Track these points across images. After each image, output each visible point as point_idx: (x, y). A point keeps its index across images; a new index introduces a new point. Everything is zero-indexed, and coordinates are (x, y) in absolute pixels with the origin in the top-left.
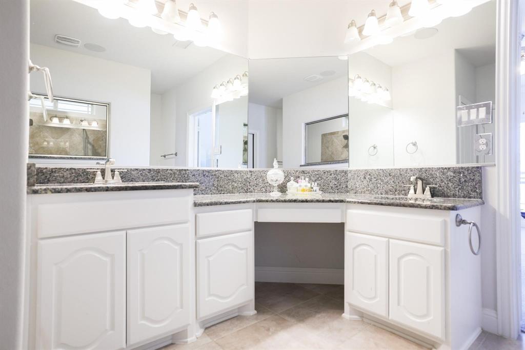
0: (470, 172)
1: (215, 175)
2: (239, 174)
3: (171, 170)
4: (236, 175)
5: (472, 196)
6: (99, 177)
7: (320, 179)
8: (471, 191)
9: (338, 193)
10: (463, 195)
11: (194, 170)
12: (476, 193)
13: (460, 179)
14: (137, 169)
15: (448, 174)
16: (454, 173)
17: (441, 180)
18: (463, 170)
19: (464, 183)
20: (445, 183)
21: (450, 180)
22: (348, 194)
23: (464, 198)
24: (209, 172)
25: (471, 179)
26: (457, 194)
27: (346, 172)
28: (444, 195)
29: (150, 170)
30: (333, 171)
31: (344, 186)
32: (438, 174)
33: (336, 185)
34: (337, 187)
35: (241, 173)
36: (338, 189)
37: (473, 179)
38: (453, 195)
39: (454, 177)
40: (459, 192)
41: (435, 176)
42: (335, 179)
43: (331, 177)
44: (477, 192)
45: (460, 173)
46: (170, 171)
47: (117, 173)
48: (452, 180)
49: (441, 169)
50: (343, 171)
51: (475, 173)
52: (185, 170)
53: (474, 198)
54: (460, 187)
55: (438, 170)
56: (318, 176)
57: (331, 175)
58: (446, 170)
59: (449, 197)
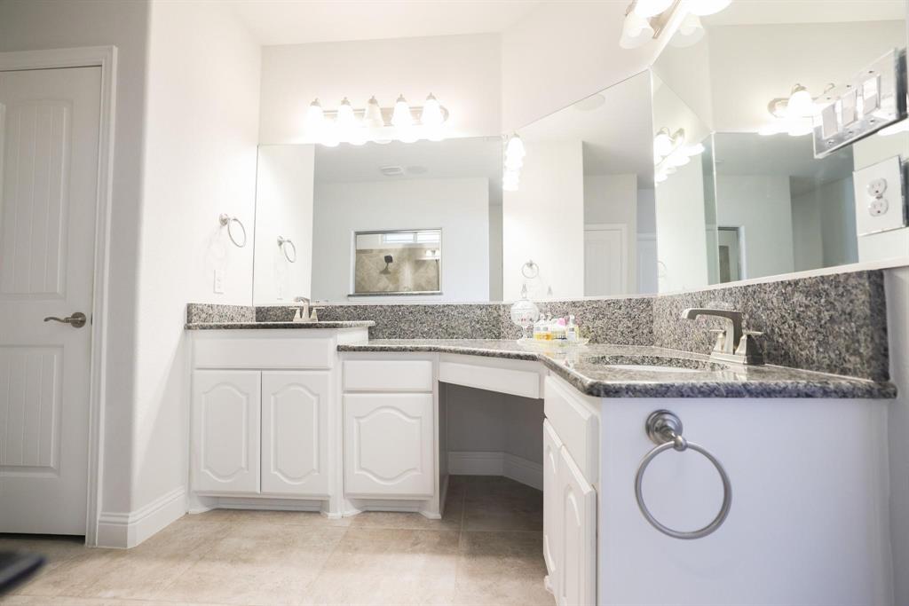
0: (841, 290)
1: (443, 311)
2: (484, 310)
3: (381, 306)
4: (479, 312)
5: (847, 365)
6: (298, 315)
7: (601, 316)
8: (847, 351)
9: (633, 344)
10: (828, 362)
11: (411, 306)
12: (858, 359)
13: (820, 313)
14: (342, 307)
15: (795, 300)
16: (806, 297)
17: (783, 317)
18: (826, 286)
19: (828, 325)
20: (790, 327)
21: (798, 316)
22: (653, 347)
23: (831, 372)
24: (433, 307)
25: (844, 312)
26: (815, 358)
27: (648, 303)
28: (787, 359)
29: (356, 307)
30: (624, 302)
31: (645, 331)
32: (775, 300)
33: (629, 327)
34: (632, 332)
35: (487, 309)
36: (633, 337)
37: (850, 314)
38: (807, 360)
39: (807, 306)
40: (818, 351)
41: (770, 305)
42: (629, 316)
43: (621, 312)
44: (860, 355)
45: (818, 295)
46: (380, 308)
47: (314, 311)
48: (802, 315)
49: (780, 287)
50: (642, 301)
51: (854, 291)
52: (399, 306)
53: (855, 374)
54: (821, 337)
55: (775, 288)
56: (597, 311)
57: (620, 308)
58: (789, 289)
59: (797, 366)
